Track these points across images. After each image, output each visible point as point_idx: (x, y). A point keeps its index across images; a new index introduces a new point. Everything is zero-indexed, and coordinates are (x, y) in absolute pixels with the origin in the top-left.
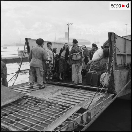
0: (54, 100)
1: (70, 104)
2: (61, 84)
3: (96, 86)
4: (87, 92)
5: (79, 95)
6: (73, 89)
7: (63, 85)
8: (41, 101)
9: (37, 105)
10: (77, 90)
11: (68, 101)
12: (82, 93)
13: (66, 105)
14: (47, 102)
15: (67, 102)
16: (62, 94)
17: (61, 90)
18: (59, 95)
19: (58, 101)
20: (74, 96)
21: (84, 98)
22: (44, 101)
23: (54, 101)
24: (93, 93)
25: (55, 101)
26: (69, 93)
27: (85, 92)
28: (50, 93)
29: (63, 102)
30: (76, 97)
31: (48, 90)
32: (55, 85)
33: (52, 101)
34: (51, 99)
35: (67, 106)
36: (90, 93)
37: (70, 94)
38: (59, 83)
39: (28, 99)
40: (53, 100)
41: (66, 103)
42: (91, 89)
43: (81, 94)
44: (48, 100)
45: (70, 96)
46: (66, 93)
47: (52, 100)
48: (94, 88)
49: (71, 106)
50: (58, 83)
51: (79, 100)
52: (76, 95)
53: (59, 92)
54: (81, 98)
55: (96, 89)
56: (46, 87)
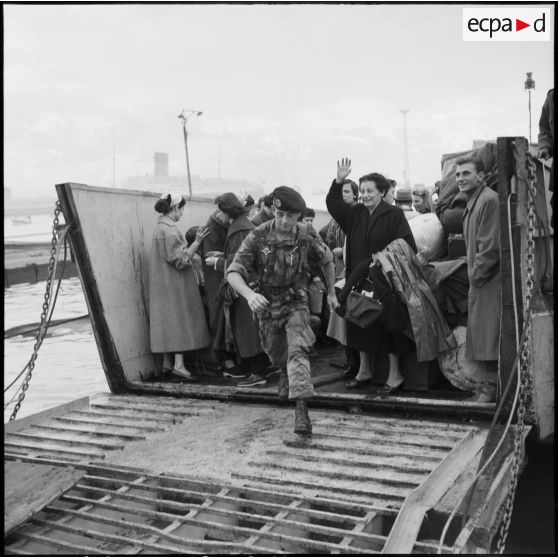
0: (269, 481)
1: (360, 493)
3: (422, 389)
4: (401, 426)
5: (374, 442)
6: (327, 417)
8: (203, 494)
9: (193, 513)
10: (345, 420)
11: (338, 477)
12: (381, 433)
13: (339, 499)
14: (232, 491)
15: (336, 484)
16: (289, 444)
17: (268, 424)
18: (274, 449)
19: (288, 483)
20: (352, 451)
21: (410, 457)
22: (218, 489)
23: (266, 485)
24: (435, 427)
25: (274, 486)
26: (320, 436)
27: (390, 424)
28: (228, 446)
29: (320, 488)
30: (364, 454)
31: (204, 428)
32: (222, 400)
33: (258, 484)
34: (249, 478)
35: (356, 508)
36: (414, 427)
37: (328, 443)
39: (126, 485)
40: (261, 479)
41: (336, 490)
42: (408, 410)
43: (379, 437)
44: (238, 484)
45: (332, 449)
47: (254, 479)
48: (423, 405)
49: (371, 504)
50: (239, 393)
51: (391, 467)
52: (362, 445)
53: (264, 436)
54: (392, 456)
55: (433, 406)
56: (189, 415)
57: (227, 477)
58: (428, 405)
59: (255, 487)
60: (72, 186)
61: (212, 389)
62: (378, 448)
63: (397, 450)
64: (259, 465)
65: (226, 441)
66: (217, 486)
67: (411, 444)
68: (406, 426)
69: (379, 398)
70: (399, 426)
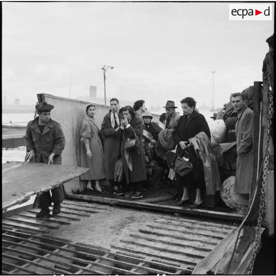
0: (129, 251)
1: (174, 260)
2: (125, 203)
3: (211, 206)
4: (199, 224)
5: (184, 232)
6: (162, 218)
7: (133, 205)
8: (96, 256)
9: (89, 265)
10: (171, 220)
11: (164, 250)
12: (189, 228)
13: (164, 263)
14: (111, 255)
15: (163, 254)
16: (142, 231)
17: (132, 219)
18: (134, 233)
19: (139, 252)
20: (173, 237)
21: (202, 242)
22: (104, 254)
23: (128, 253)
24: (215, 226)
25: (132, 254)
26: (157, 228)
27: (193, 223)
28: (111, 230)
29: (155, 256)
30: (179, 238)
31: (101, 220)
32: (111, 205)
33: (124, 252)
34: (120, 248)
35: (171, 268)
36: (205, 225)
37: (161, 232)
38: (120, 200)
39: (59, 248)
40: (125, 250)
41: (163, 258)
42: (203, 216)
43: (188, 230)
44: (114, 251)
45: (163, 235)
46: (148, 229)
47: (122, 249)
48: (211, 214)
49: (179, 266)
51: (191, 247)
52: (178, 234)
53: (129, 226)
54: (193, 240)
55: (215, 215)
56: (94, 212)
57: (109, 247)
58: (213, 214)
59: (122, 253)
60: (45, 95)
61: (106, 199)
62: (186, 236)
63: (196, 237)
64: (125, 242)
65: (111, 228)
66: (103, 252)
67: (203, 235)
68: (201, 225)
69: (189, 209)
70: (198, 224)
